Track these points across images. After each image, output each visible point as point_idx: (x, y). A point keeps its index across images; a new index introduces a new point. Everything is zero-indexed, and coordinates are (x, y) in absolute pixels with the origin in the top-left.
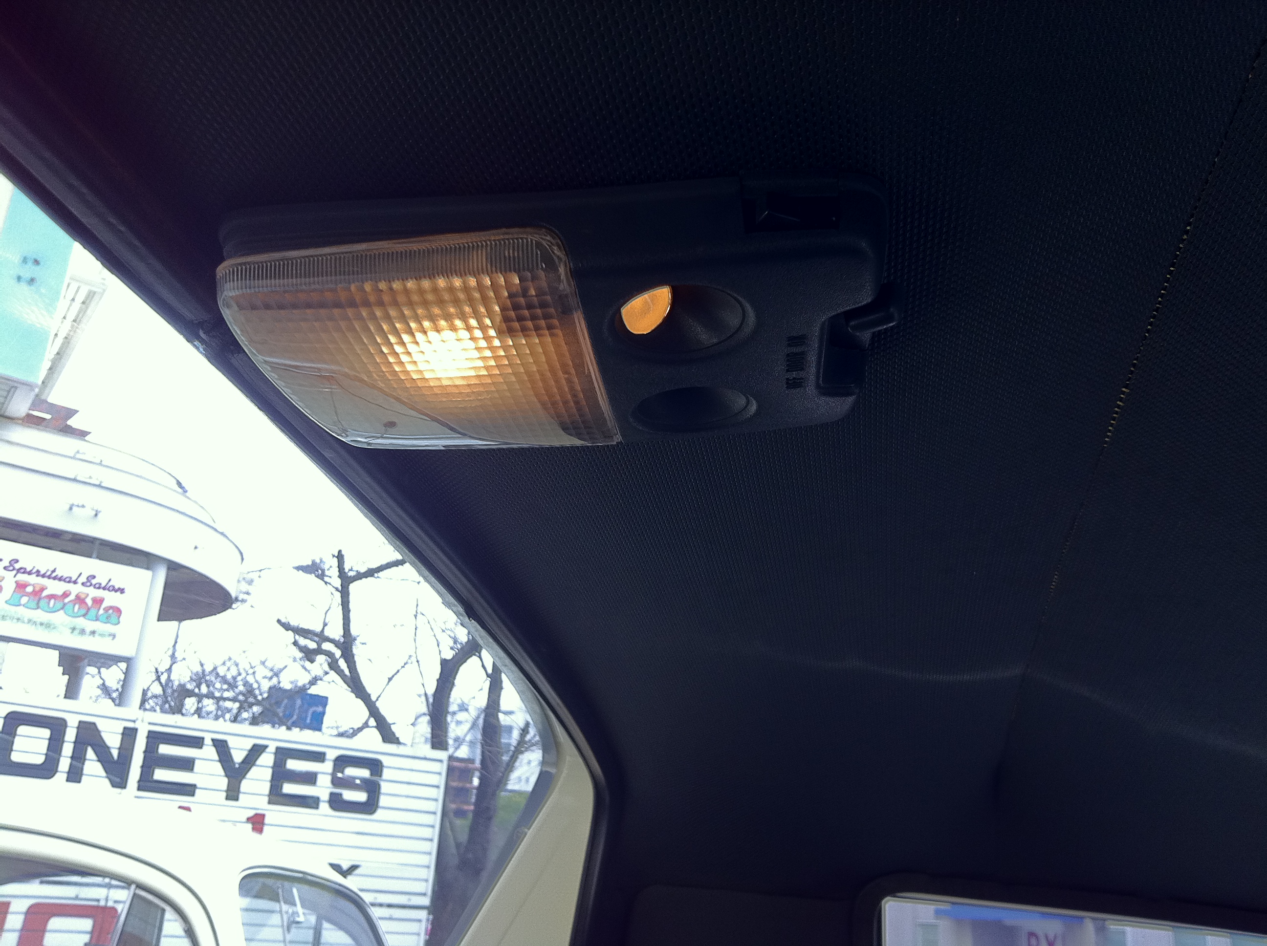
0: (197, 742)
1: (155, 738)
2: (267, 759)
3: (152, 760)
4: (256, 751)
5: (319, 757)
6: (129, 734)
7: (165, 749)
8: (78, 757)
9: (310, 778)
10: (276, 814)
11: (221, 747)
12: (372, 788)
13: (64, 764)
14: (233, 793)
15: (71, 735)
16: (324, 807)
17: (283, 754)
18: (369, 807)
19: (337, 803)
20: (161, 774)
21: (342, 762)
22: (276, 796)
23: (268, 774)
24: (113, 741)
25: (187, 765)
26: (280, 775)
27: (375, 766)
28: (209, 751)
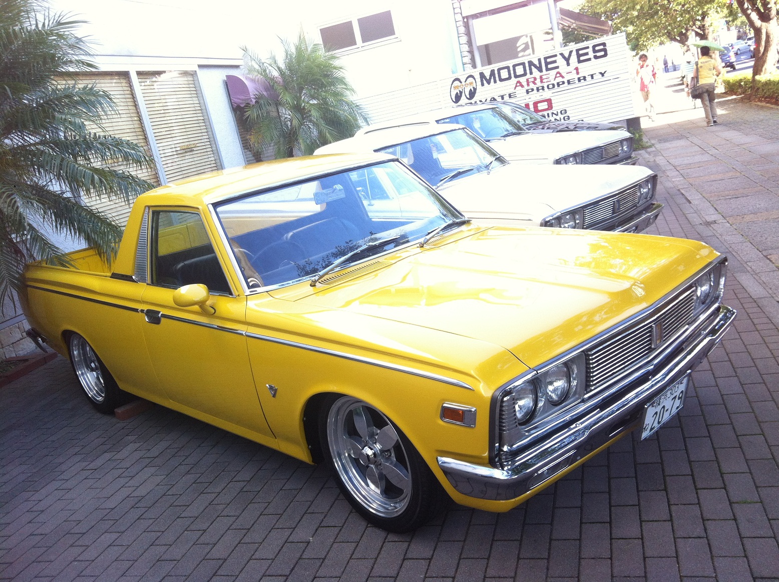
0: (555, 56)
1: (546, 58)
2: (574, 53)
3: (547, 64)
4: (571, 52)
5: (588, 48)
6: (539, 60)
7: (549, 60)
8: (530, 69)
9: (587, 54)
10: (581, 66)
11: (562, 54)
12: (605, 50)
13: (528, 71)
14: (568, 64)
15: (527, 65)
16: (593, 59)
17: (578, 51)
18: (605, 55)
19: (596, 57)
20: (550, 66)
21: (594, 47)
22: (579, 61)
23: (576, 56)
24: (537, 63)
25: (555, 62)
26: (579, 56)
27: (604, 44)
28: (559, 57)
